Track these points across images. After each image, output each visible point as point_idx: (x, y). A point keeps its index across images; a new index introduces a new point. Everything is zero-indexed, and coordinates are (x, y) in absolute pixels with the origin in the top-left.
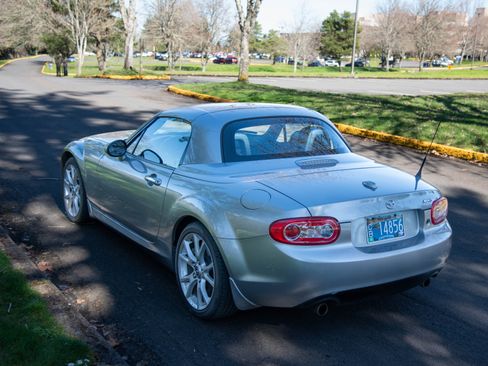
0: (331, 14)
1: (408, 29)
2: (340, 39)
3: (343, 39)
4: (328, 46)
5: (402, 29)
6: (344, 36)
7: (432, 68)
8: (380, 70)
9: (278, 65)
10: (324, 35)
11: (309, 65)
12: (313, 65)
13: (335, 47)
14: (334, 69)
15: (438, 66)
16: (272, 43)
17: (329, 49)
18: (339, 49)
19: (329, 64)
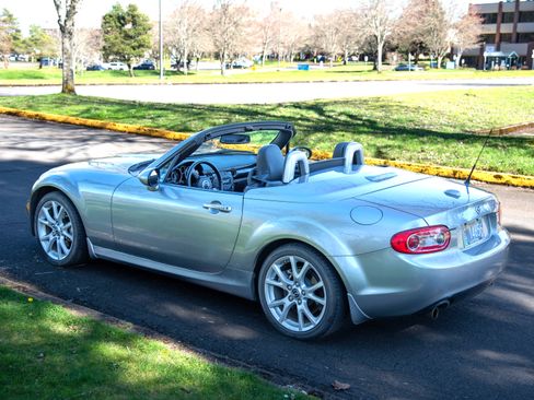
0: (114, 7)
1: (205, 25)
2: (128, 37)
3: (131, 37)
4: (113, 45)
5: (198, 25)
6: (131, 33)
7: (233, 71)
8: (174, 73)
9: (46, 70)
10: (107, 32)
11: (88, 69)
12: (94, 68)
13: (122, 46)
14: (120, 73)
15: (240, 67)
16: (36, 41)
17: (115, 50)
18: (128, 50)
19: (114, 68)
